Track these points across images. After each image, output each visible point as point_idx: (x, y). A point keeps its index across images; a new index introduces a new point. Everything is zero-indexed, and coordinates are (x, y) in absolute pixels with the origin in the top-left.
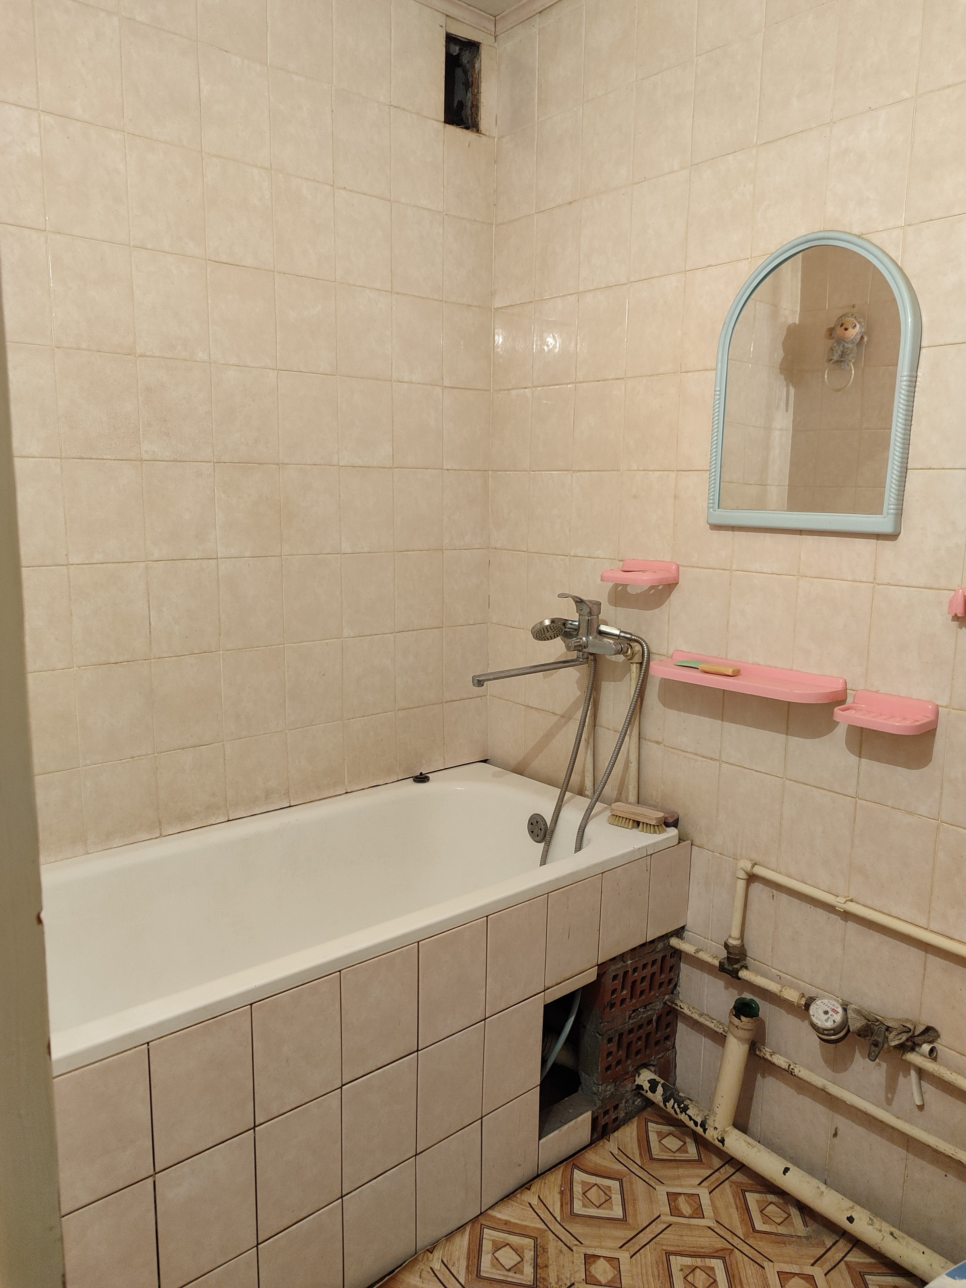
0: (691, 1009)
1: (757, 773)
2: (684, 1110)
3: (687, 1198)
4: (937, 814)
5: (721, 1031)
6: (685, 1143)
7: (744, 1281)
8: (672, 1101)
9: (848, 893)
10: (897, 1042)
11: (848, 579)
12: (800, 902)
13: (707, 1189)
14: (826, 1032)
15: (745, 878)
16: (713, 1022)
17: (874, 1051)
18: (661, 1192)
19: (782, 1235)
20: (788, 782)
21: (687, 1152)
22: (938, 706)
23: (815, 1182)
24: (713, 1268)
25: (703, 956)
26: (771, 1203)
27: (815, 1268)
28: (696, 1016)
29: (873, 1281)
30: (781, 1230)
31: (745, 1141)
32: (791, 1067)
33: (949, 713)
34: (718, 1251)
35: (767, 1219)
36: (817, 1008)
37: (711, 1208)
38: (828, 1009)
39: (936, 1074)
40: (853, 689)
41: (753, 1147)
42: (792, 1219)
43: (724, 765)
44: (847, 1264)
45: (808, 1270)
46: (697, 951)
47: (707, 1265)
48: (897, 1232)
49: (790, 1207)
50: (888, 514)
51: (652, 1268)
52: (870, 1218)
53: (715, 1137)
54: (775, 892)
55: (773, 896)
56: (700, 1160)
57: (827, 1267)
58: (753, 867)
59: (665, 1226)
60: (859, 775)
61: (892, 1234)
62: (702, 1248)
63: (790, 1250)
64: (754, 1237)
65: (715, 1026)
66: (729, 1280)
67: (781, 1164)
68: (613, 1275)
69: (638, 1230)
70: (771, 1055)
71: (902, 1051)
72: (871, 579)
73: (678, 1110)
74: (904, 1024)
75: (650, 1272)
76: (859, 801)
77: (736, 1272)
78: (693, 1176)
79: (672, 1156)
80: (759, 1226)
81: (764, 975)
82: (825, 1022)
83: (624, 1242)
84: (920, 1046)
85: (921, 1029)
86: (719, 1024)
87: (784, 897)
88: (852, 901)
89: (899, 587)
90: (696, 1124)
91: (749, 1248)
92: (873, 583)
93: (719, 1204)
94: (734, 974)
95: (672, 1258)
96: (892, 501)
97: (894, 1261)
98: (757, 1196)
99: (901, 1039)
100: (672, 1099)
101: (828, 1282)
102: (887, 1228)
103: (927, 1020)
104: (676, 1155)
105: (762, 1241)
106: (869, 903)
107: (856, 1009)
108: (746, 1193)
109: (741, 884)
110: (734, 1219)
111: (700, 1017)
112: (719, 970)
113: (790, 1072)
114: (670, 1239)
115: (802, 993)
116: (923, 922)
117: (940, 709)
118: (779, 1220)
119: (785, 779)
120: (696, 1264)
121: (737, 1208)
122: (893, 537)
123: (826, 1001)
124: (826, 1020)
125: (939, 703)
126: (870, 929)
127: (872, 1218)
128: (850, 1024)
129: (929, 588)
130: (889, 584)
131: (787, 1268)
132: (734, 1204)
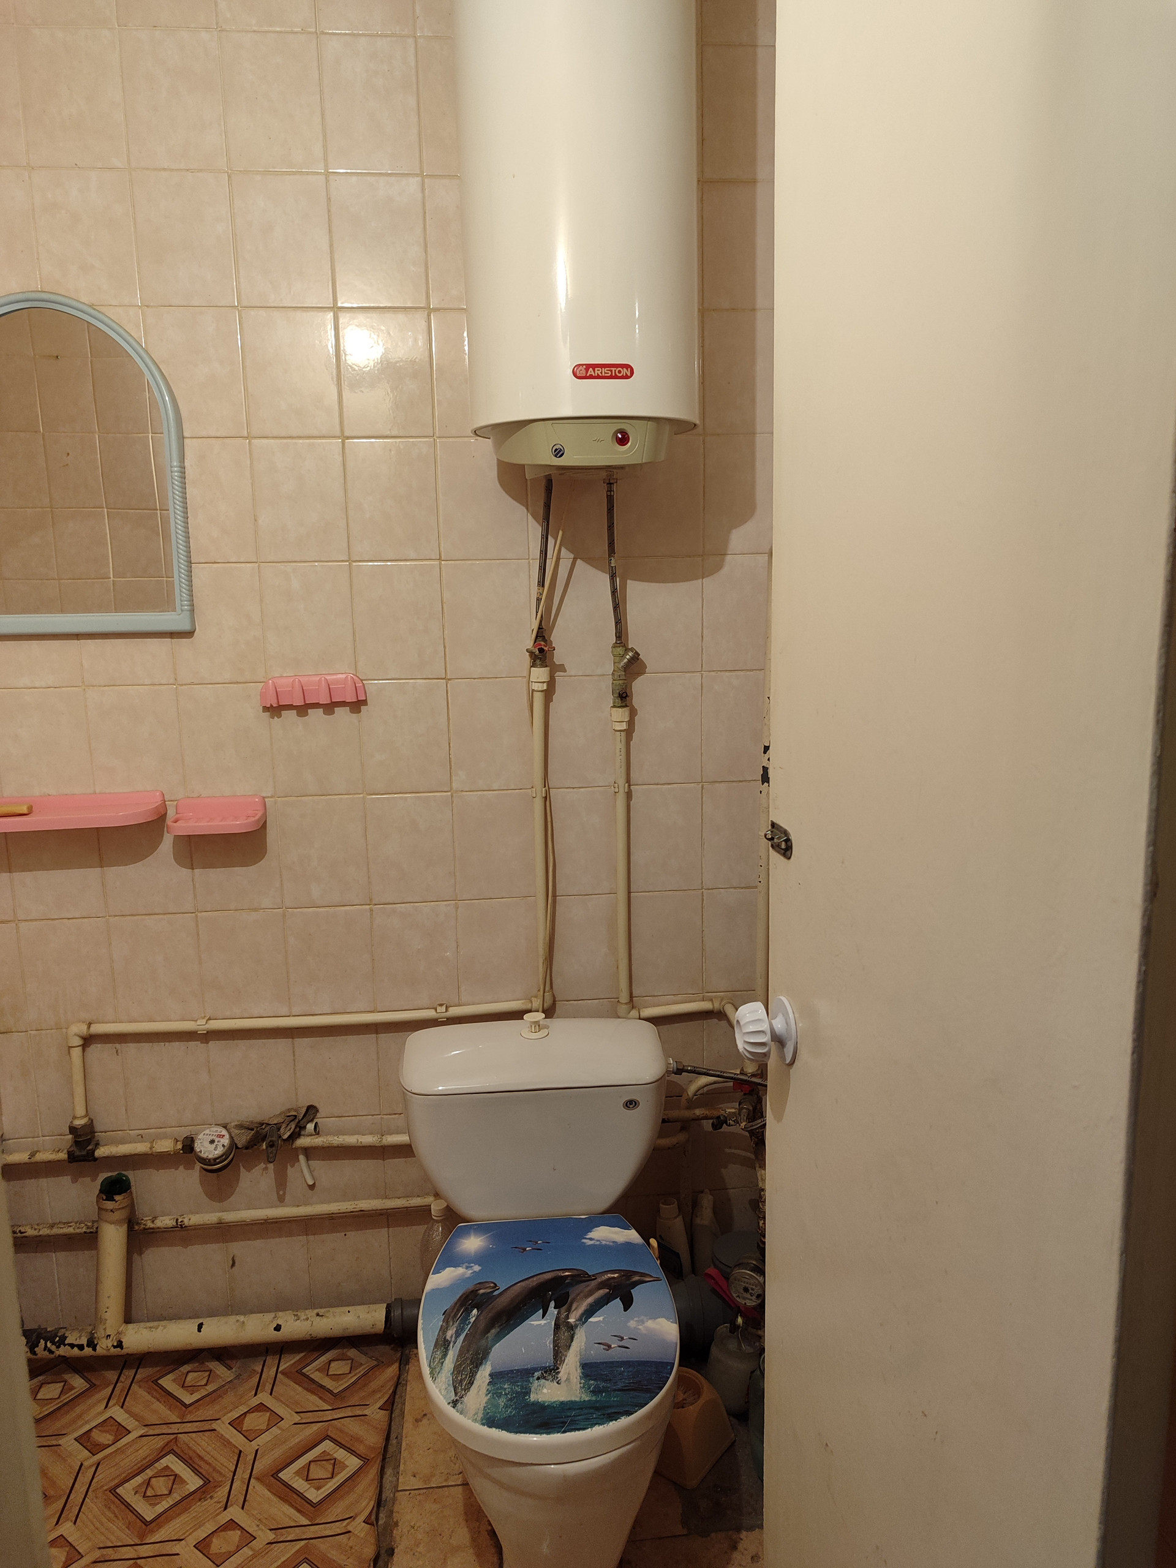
0: (36, 1227)
1: (71, 921)
2: (62, 1341)
3: (99, 1428)
4: (281, 902)
5: (84, 1230)
6: (65, 1381)
7: (202, 1453)
8: (42, 1342)
9: (204, 1013)
10: (288, 1134)
11: (146, 683)
12: (151, 1044)
13: (117, 1405)
14: (218, 1161)
15: (79, 1044)
16: (70, 1226)
17: (271, 1153)
18: (68, 1443)
19: (214, 1391)
20: (111, 919)
21: (73, 1388)
22: (264, 798)
23: (232, 1319)
24: (167, 1466)
25: (41, 1157)
26: (188, 1372)
27: (259, 1395)
28: (45, 1231)
29: (310, 1370)
30: (210, 1388)
31: (146, 1328)
32: (180, 1220)
33: (275, 802)
34: (163, 1448)
35: (191, 1389)
36: (201, 1143)
37: (132, 1419)
38: (214, 1137)
39: (325, 1145)
40: (172, 799)
41: (157, 1329)
42: (215, 1372)
43: (22, 925)
44: (283, 1373)
45: (255, 1402)
46: (33, 1155)
47: (160, 1469)
48: (321, 1311)
49: (207, 1363)
50: (182, 611)
51: (103, 1514)
52: (294, 1315)
53: (110, 1345)
54: (117, 1045)
55: (117, 1051)
56: (93, 1386)
57: (268, 1387)
58: (89, 1027)
59: (94, 1469)
60: (194, 888)
61: (318, 1315)
62: (145, 1459)
63: (229, 1398)
64: (190, 1412)
65: (74, 1228)
66: (188, 1465)
67: (193, 1325)
68: (65, 1554)
69: (64, 1494)
70: (153, 1222)
71: (291, 1141)
72: (172, 681)
73: (53, 1348)
74: (288, 1115)
75: (104, 1520)
76: (199, 914)
77: (191, 1453)
78: (94, 1405)
79: (58, 1403)
80: (188, 1399)
81: (123, 1142)
82: (214, 1151)
83: (57, 1515)
84: (305, 1127)
85: (304, 1110)
86: (79, 1224)
87: (131, 1048)
88: (210, 1019)
89: (205, 685)
90: (81, 1347)
91: (190, 1425)
92: (175, 685)
93: (137, 1409)
94: (90, 1157)
95: (120, 1490)
96: (184, 597)
97: (326, 1338)
98: (170, 1376)
99: (290, 1129)
100: (42, 1340)
101: (275, 1398)
102: (311, 1313)
103: (304, 1103)
104: (62, 1399)
105: (199, 1410)
106: (228, 1014)
107: (236, 1125)
108: (158, 1381)
109: (76, 1053)
110: (162, 1411)
111: (52, 1229)
112: (69, 1162)
113: (180, 1227)
114: (106, 1476)
115: (175, 1139)
116: (284, 1011)
117: (266, 800)
118: (204, 1382)
119: (108, 917)
120: (147, 1477)
121: (158, 1400)
122: (189, 634)
123: (207, 1132)
124: (215, 1149)
125: (264, 795)
126: (234, 1040)
127: (296, 1313)
128: (237, 1142)
129: (235, 683)
130: (192, 683)
131: (235, 1414)
132: (153, 1399)
